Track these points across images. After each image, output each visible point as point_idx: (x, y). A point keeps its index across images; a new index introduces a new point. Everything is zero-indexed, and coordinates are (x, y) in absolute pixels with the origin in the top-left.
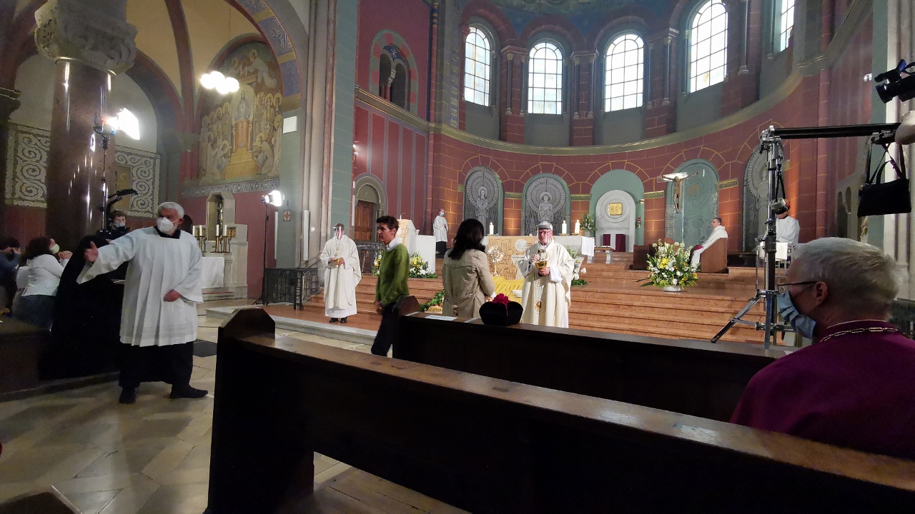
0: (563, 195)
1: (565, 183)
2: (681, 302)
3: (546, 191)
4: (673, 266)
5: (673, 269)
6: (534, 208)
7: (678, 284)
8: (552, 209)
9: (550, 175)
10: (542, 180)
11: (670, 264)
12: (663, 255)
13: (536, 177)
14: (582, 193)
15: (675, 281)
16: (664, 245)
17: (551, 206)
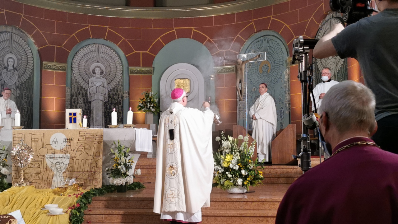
0: (119, 67)
1: (121, 53)
2: (246, 207)
3: (98, 62)
4: (237, 163)
5: (237, 168)
6: (82, 83)
7: (243, 185)
8: (106, 85)
9: (102, 41)
10: (93, 48)
11: (234, 161)
12: (227, 151)
13: (85, 43)
14: (143, 66)
15: (240, 181)
16: (227, 139)
17: (105, 81)
